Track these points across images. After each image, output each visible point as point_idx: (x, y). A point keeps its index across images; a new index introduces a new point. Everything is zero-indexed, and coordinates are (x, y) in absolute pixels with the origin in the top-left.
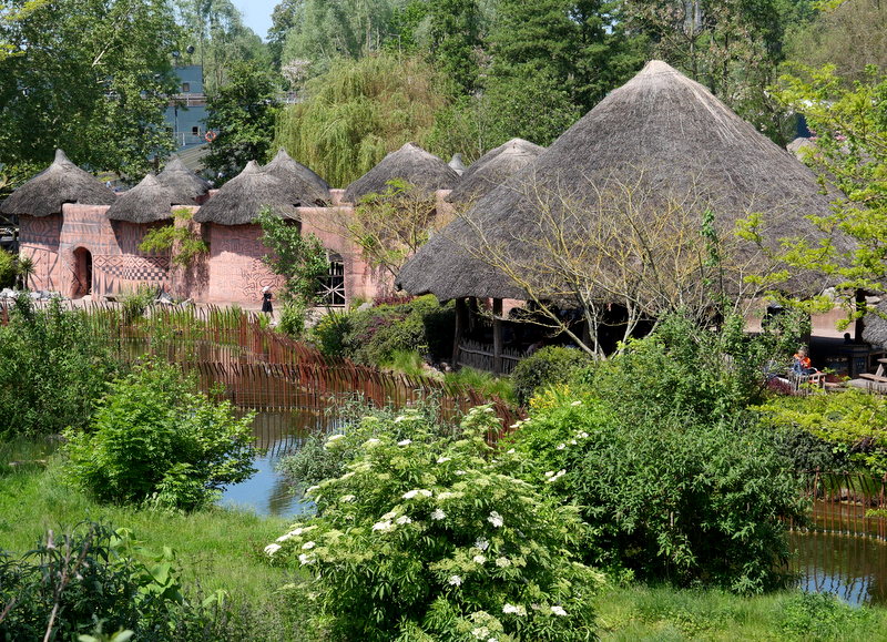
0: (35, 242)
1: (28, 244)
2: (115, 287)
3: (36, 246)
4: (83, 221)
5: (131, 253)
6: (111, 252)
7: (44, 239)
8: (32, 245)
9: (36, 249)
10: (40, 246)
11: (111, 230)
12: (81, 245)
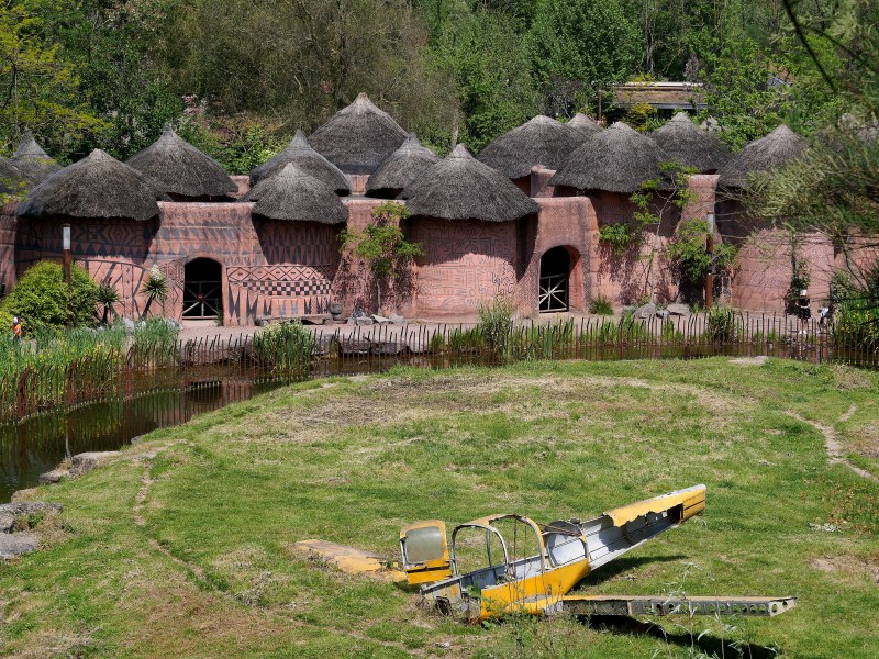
0: (113, 254)
1: (100, 258)
2: (260, 306)
3: (115, 259)
4: (206, 223)
5: (294, 261)
6: (255, 262)
7: (127, 249)
8: (108, 258)
9: (114, 264)
10: (121, 259)
11: (255, 234)
12: (201, 255)
